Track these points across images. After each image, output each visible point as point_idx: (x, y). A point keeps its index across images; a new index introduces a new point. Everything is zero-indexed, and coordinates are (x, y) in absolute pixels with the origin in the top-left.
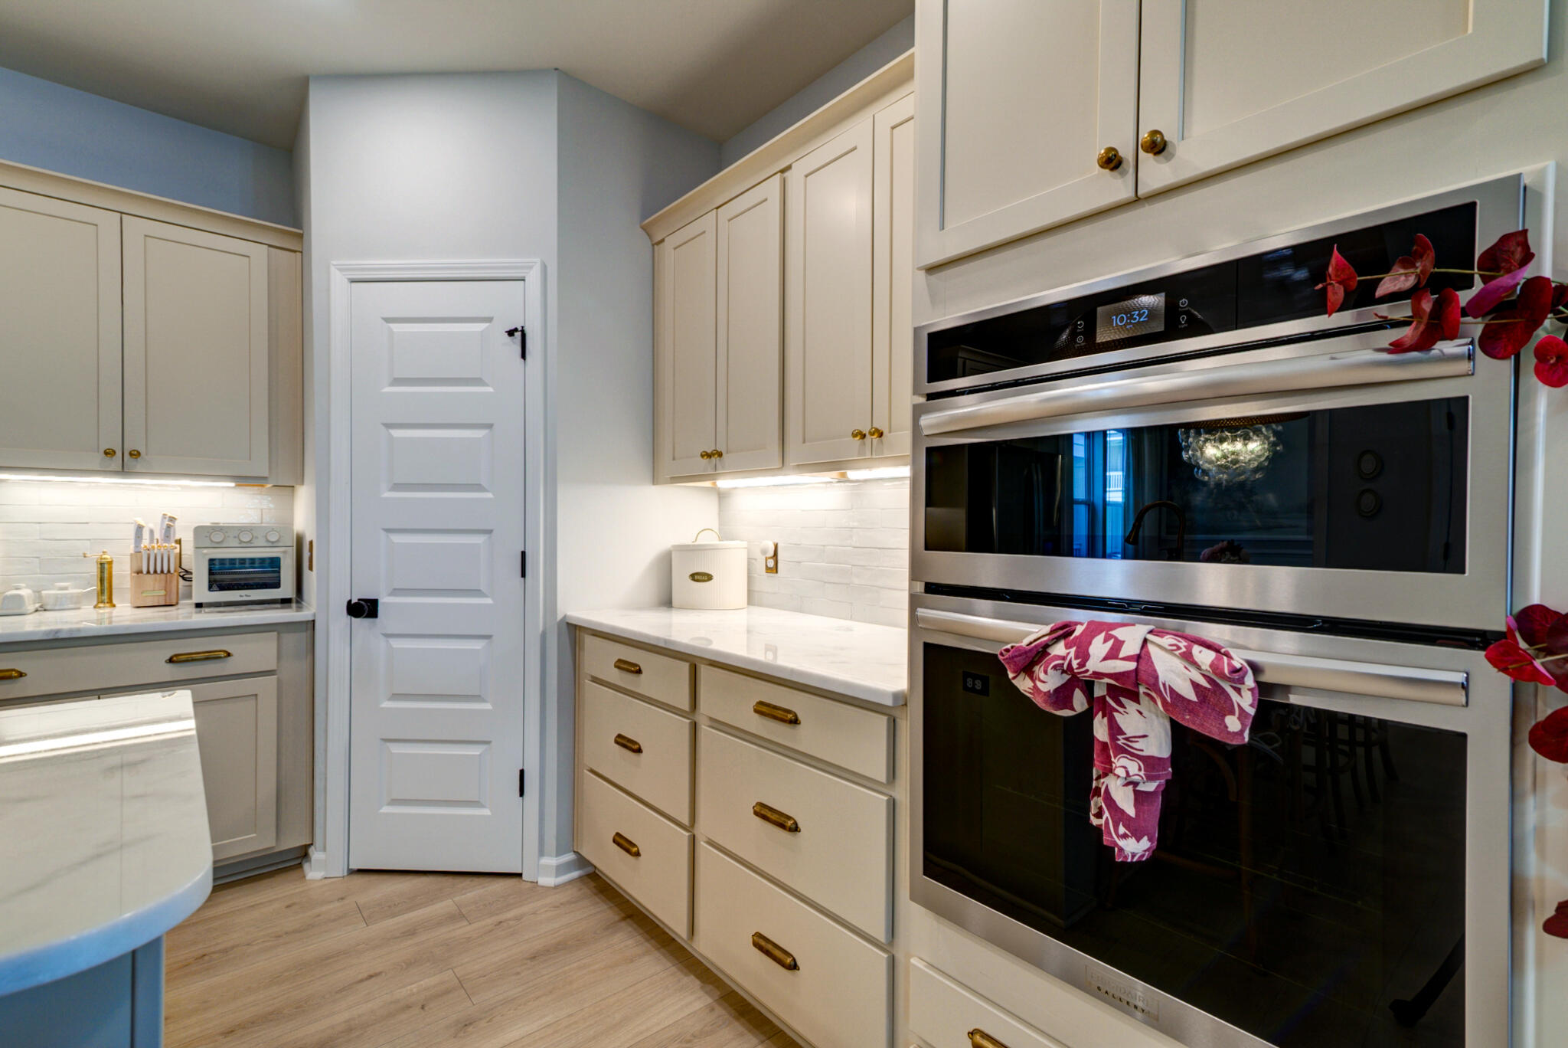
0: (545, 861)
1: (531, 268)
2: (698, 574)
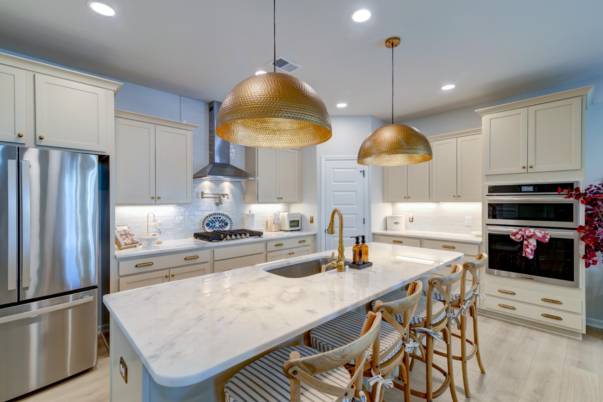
2: (395, 223)
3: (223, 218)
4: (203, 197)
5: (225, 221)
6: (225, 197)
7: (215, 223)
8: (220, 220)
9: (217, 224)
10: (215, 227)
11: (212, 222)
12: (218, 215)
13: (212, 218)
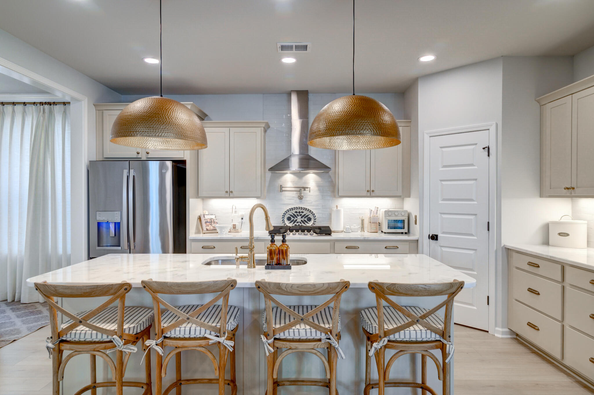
0: (497, 329)
1: (492, 125)
2: (561, 233)
3: (305, 212)
4: (281, 191)
5: (308, 215)
6: (305, 190)
7: (297, 217)
8: (303, 214)
9: (299, 219)
10: (296, 222)
11: (294, 216)
12: (300, 209)
13: (294, 212)
